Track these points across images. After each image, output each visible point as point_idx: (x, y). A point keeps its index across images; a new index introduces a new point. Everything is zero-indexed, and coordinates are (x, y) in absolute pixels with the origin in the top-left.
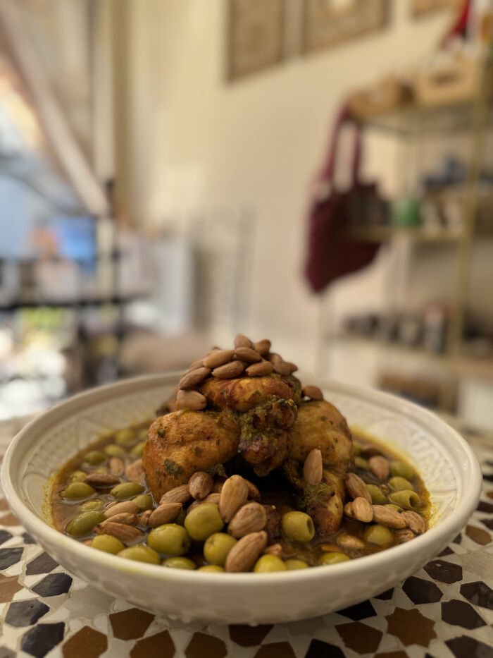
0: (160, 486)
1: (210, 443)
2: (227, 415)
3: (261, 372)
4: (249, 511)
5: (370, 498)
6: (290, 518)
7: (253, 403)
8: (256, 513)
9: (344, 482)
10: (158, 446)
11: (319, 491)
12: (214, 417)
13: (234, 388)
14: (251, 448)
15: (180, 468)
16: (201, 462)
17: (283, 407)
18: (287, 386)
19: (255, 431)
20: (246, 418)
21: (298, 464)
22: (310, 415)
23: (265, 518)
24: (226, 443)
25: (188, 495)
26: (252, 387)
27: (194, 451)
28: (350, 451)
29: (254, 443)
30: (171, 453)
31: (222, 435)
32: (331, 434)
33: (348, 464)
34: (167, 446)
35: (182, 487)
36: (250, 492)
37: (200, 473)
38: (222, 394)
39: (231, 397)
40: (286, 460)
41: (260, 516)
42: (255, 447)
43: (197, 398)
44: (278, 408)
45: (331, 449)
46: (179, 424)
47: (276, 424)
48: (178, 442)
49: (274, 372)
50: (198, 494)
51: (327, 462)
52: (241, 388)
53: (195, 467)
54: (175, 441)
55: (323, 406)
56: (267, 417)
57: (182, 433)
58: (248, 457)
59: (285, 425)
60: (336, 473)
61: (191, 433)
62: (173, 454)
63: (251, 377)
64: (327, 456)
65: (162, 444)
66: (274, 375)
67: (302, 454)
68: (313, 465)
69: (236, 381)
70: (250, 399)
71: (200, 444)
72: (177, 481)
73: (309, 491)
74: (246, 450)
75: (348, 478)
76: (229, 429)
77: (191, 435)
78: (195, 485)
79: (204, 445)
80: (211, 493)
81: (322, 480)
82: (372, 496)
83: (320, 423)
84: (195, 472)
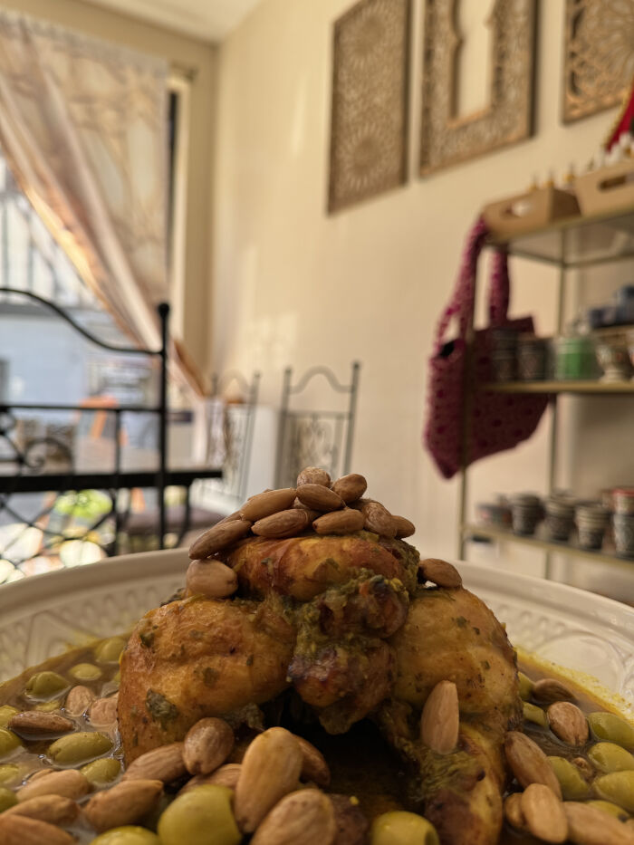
0: (136, 741)
1: (236, 661)
2: (273, 606)
3: (342, 527)
4: (298, 808)
5: (557, 786)
6: (388, 828)
7: (322, 581)
8: (312, 813)
9: (503, 749)
10: (140, 664)
11: (452, 768)
12: (248, 610)
13: (286, 553)
14: (312, 673)
15: (172, 707)
16: (214, 698)
17: (381, 592)
18: (390, 554)
19: (326, 638)
20: (308, 612)
21: (410, 710)
22: (434, 615)
23: (331, 825)
24: (266, 663)
25: (179, 765)
26: (321, 551)
27: (201, 675)
28: (513, 689)
29: (319, 663)
30: (160, 678)
31: (259, 647)
32: (476, 653)
33: (509, 714)
34: (154, 663)
35: (171, 747)
36: (307, 764)
37: (209, 721)
38: (265, 564)
39: (281, 570)
40: (386, 702)
41: (320, 820)
42: (320, 673)
43: (221, 573)
44: (370, 593)
45: (476, 682)
46: (180, 622)
47: (366, 627)
48: (174, 655)
49: (366, 529)
50: (197, 764)
51: (469, 708)
52: (300, 552)
53: (202, 707)
54: (170, 655)
55: (460, 600)
56: (349, 610)
57: (184, 639)
58: (307, 692)
59: (384, 629)
60: (487, 731)
61: (200, 640)
62: (164, 679)
63: (322, 535)
64: (469, 695)
65: (146, 659)
66: (367, 534)
67: (418, 690)
68: (440, 714)
69: (291, 540)
70: (315, 573)
71: (215, 663)
72: (165, 733)
73: (431, 768)
74: (302, 677)
75: (511, 742)
76: (274, 635)
77: (200, 644)
78: (195, 745)
79: (222, 665)
80: (226, 762)
81: (458, 744)
82: (560, 782)
83: (454, 632)
84: (200, 719)
